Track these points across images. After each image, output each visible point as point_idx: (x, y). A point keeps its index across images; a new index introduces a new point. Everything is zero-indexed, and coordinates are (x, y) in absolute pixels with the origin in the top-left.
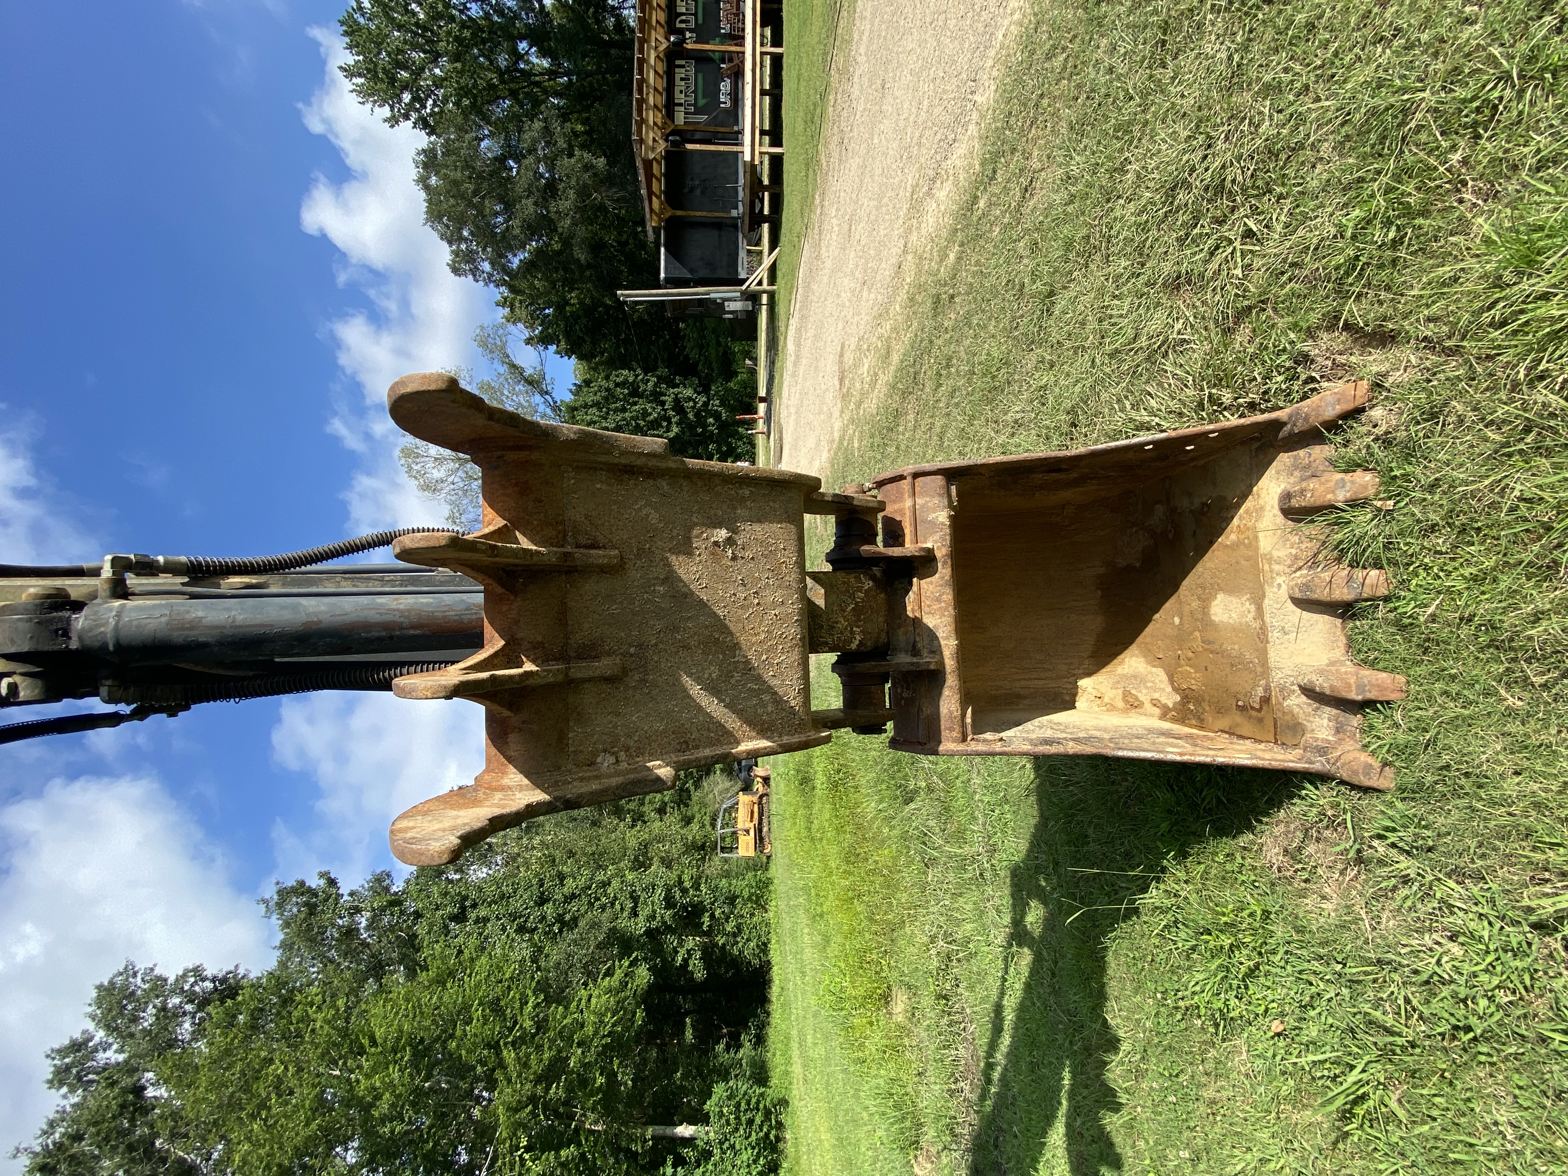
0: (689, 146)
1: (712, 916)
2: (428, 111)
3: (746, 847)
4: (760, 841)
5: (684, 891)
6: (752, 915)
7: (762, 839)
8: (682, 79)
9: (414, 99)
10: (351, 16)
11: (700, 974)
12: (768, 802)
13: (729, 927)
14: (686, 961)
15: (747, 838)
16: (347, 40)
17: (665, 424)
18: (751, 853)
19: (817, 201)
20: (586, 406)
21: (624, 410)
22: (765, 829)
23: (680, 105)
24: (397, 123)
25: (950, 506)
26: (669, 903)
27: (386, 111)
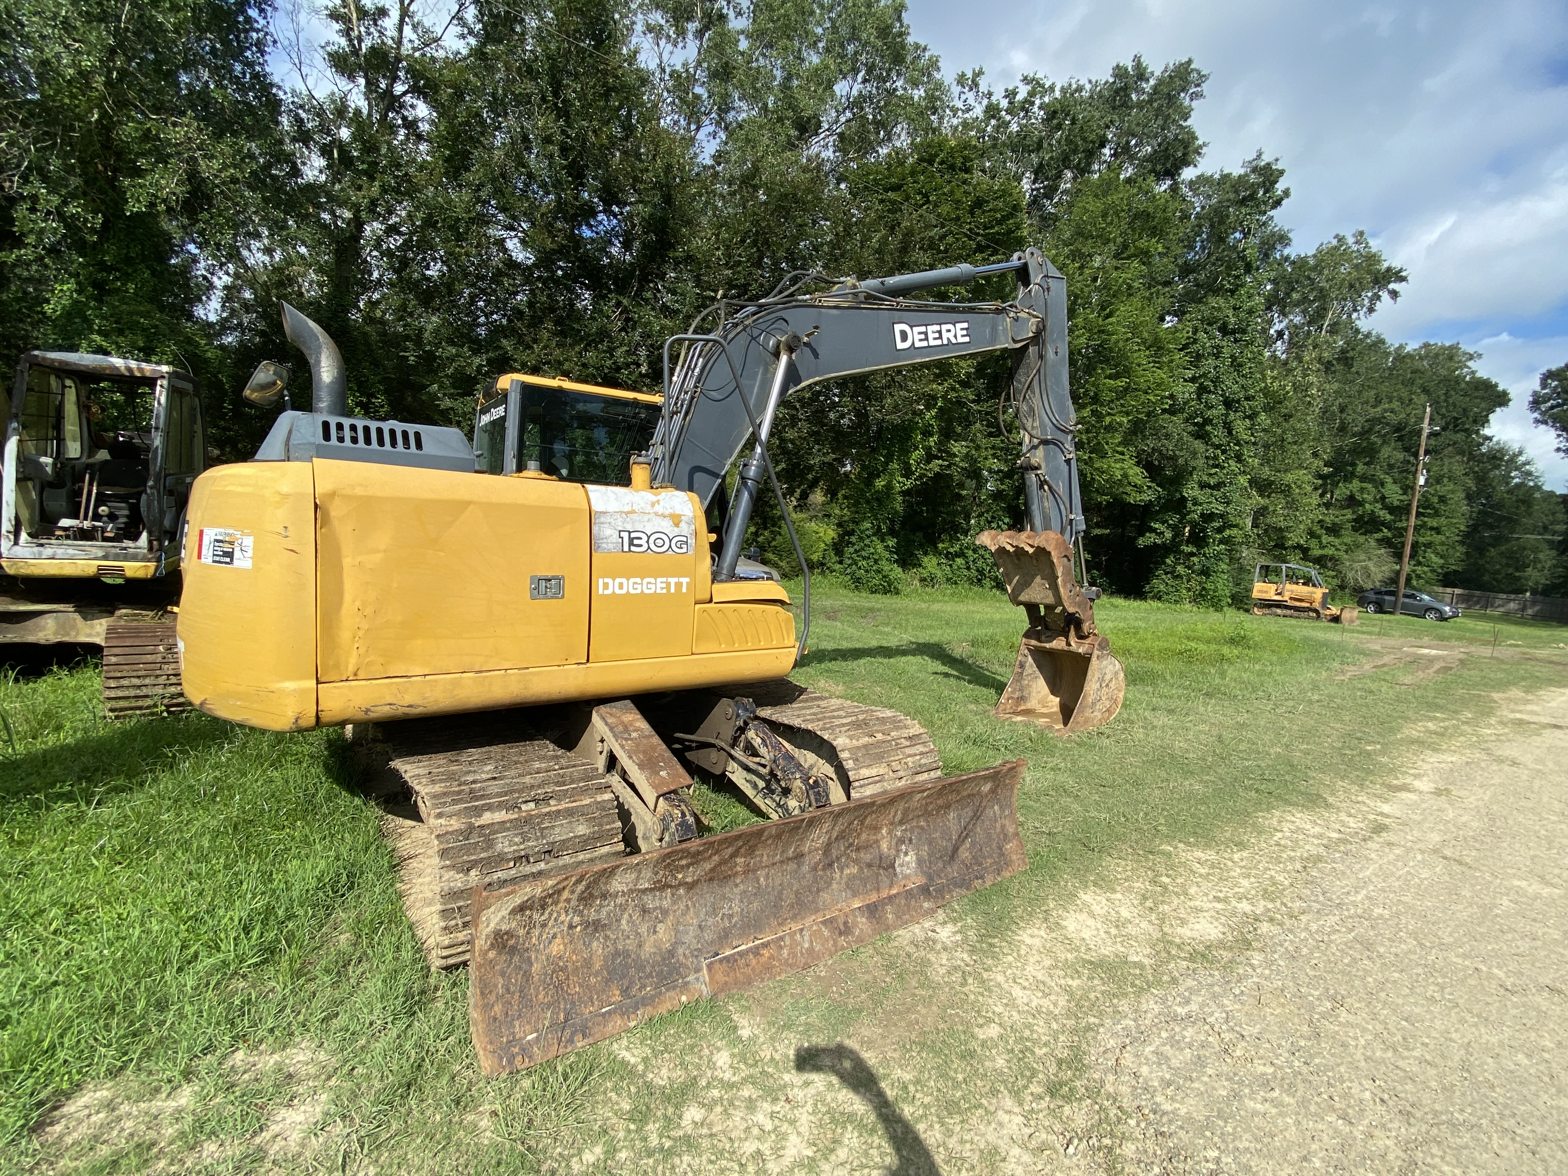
1: (1192, 554)
3: (1262, 590)
4: (1267, 605)
5: (1220, 530)
6: (1189, 590)
7: (1270, 606)
11: (1141, 542)
12: (1309, 618)
13: (1180, 569)
14: (1154, 530)
15: (1273, 592)
18: (1256, 594)
22: (1279, 611)
26: (1208, 517)
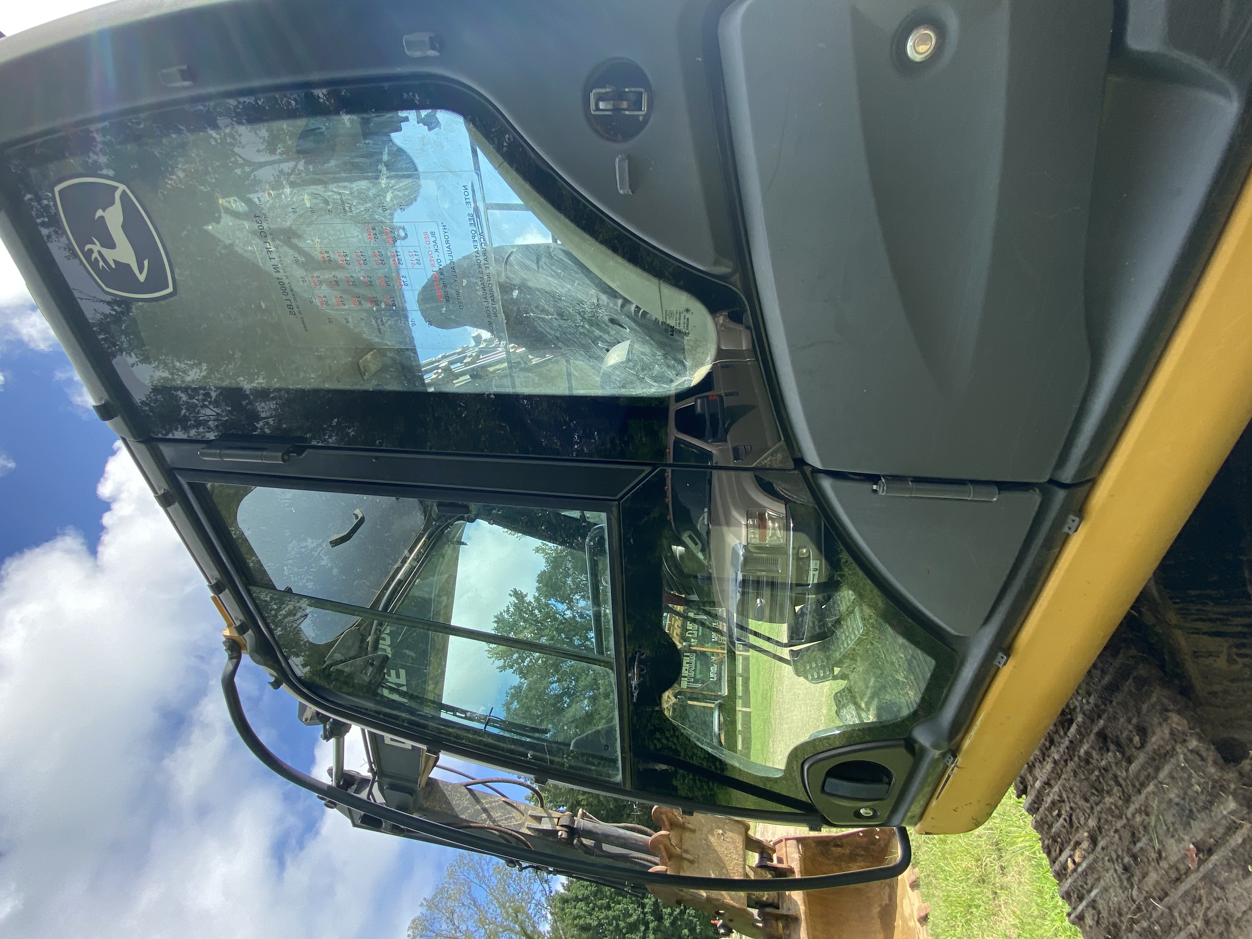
0: (690, 702)
2: (525, 664)
8: (687, 663)
9: (519, 657)
10: (501, 614)
16: (496, 625)
17: (642, 928)
19: (771, 744)
20: (577, 899)
21: (608, 908)
23: (686, 677)
24: (504, 670)
25: (799, 852)
27: (501, 663)
